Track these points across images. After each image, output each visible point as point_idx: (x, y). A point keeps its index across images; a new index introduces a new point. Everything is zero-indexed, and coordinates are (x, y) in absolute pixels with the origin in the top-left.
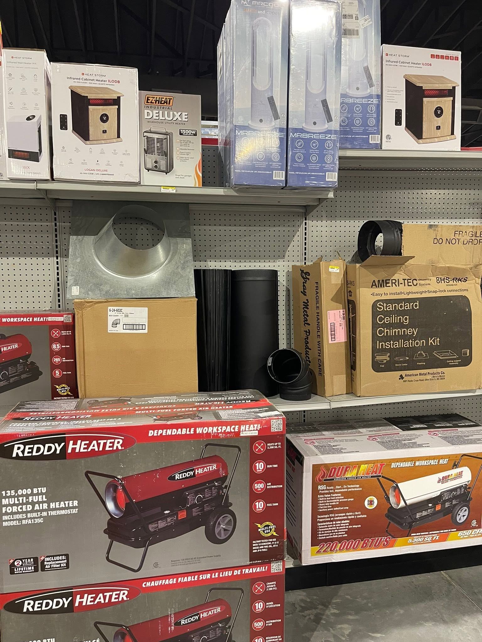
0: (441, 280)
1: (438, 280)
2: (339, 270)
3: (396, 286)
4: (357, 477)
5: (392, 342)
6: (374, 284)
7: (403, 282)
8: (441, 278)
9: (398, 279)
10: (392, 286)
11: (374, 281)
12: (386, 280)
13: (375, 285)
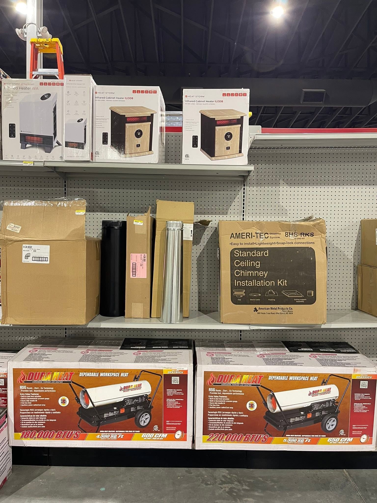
0: (289, 234)
1: (287, 234)
2: (142, 223)
3: (250, 238)
4: (240, 385)
5: (247, 282)
6: (232, 236)
7: (255, 235)
8: (289, 233)
9: (252, 233)
10: (247, 238)
11: (232, 234)
12: (242, 233)
13: (234, 237)
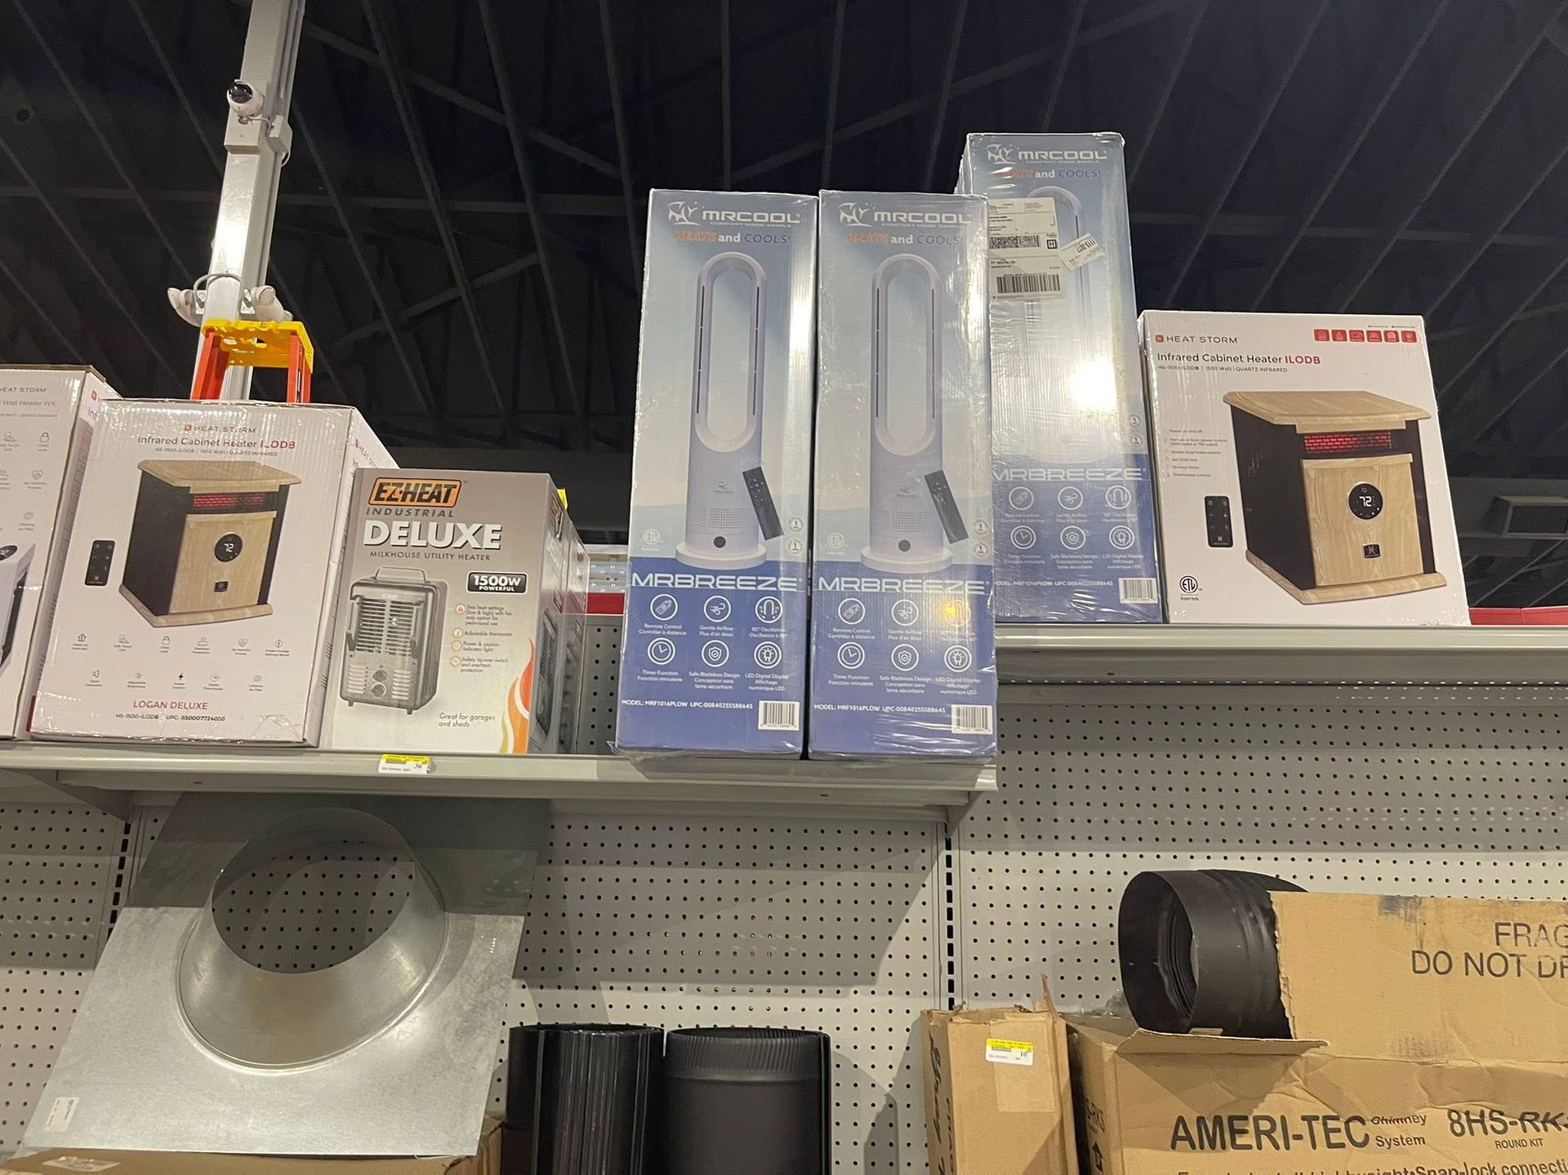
0: (1470, 1121)
1: (1458, 1122)
3: (1277, 1147)
6: (1181, 1133)
7: (1303, 1128)
8: (1467, 1113)
9: (1283, 1118)
10: (1260, 1147)
11: (1181, 1120)
12: (1231, 1119)
13: (1189, 1138)
